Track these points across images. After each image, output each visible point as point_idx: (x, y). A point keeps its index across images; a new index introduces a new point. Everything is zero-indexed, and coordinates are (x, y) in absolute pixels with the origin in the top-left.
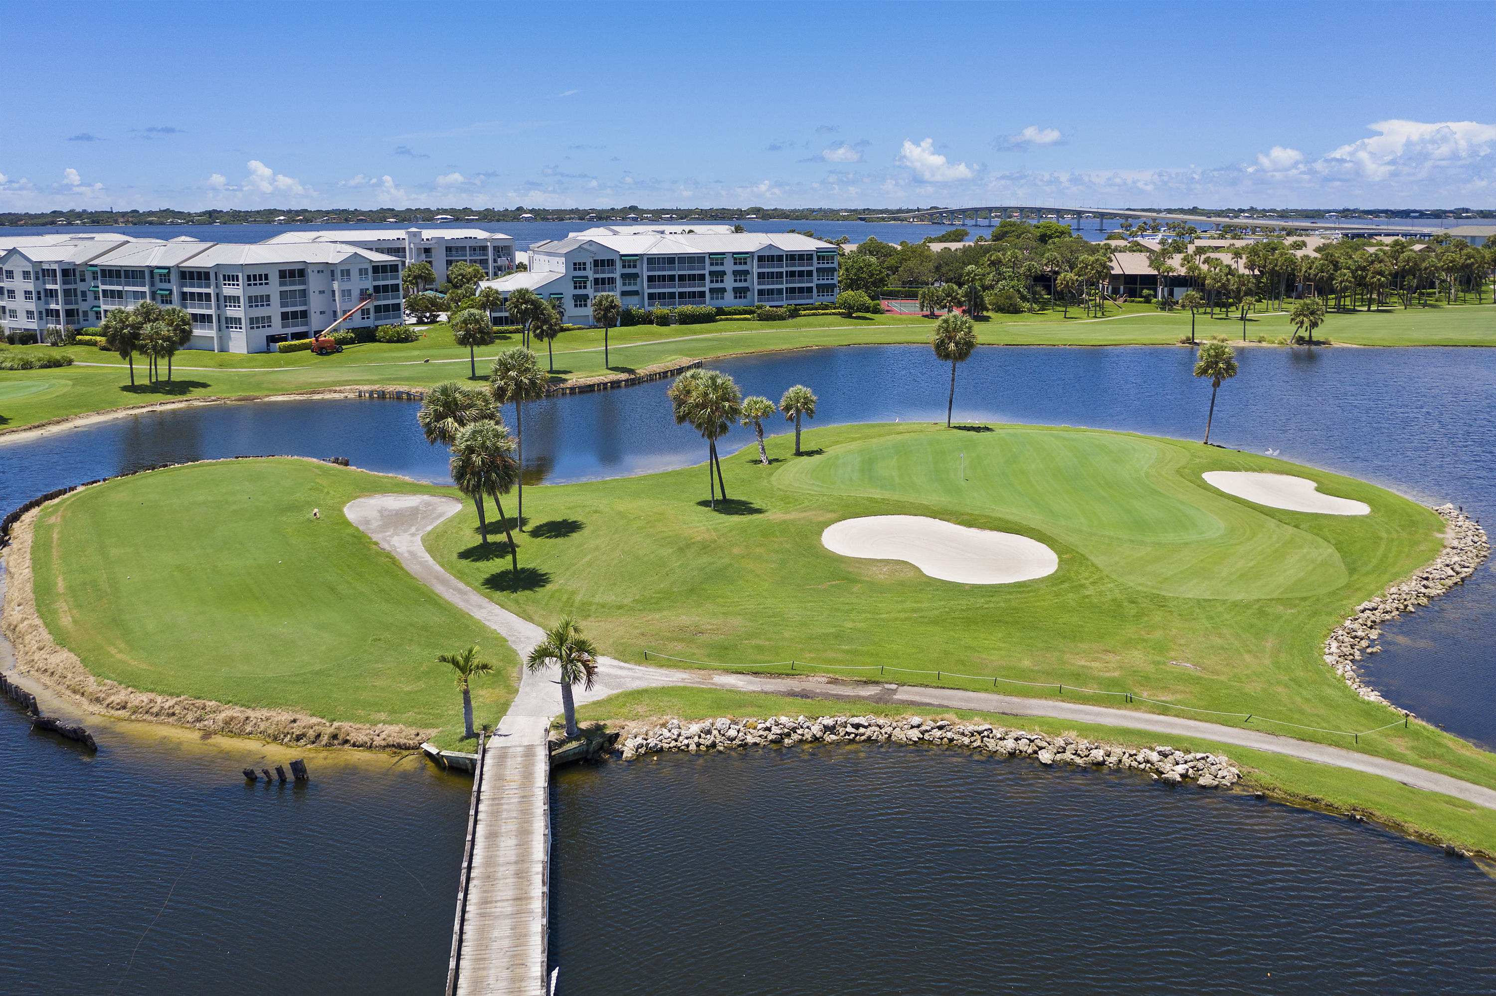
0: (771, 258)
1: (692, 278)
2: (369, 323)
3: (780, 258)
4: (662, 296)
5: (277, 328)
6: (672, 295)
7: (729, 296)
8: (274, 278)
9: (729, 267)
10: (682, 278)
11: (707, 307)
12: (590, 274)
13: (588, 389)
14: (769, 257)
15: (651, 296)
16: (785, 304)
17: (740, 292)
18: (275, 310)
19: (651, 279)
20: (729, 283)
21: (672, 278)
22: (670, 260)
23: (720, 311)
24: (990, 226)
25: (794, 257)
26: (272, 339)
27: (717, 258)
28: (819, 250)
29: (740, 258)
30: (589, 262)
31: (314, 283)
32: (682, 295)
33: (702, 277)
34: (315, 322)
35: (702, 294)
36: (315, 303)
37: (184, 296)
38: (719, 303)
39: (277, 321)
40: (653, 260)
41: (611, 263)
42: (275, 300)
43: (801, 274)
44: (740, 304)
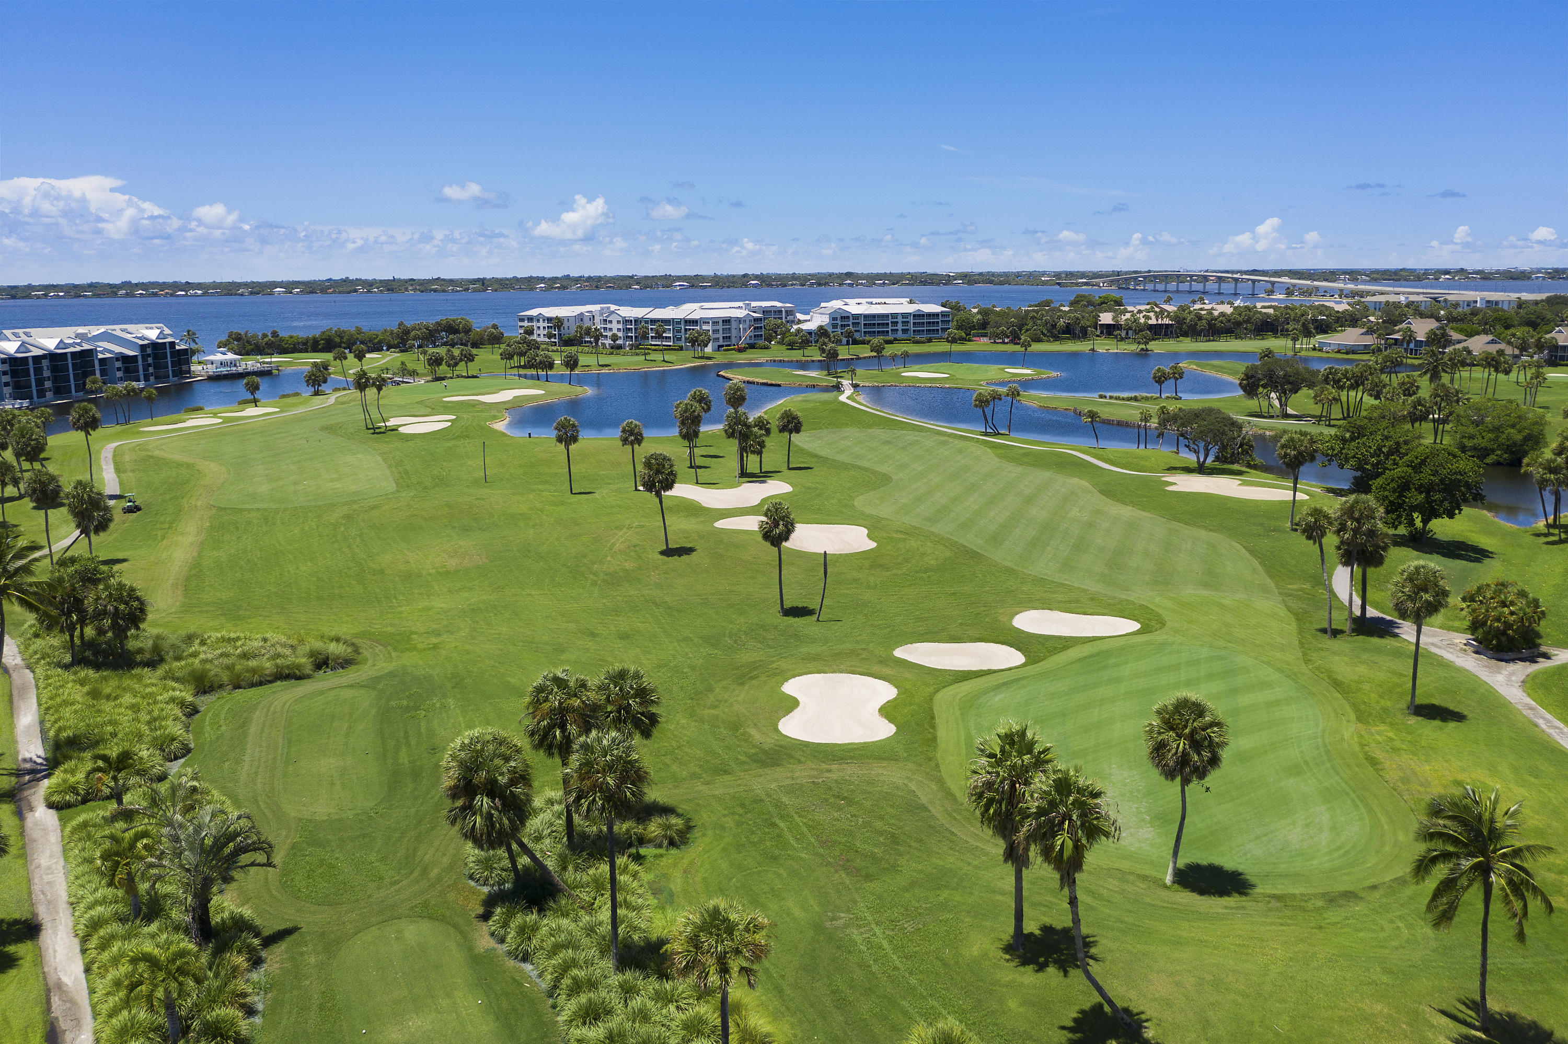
0: (919, 315)
1: (883, 324)
2: (752, 341)
3: (923, 315)
4: (870, 332)
5: (721, 343)
6: (874, 332)
7: (900, 333)
8: (721, 323)
9: (900, 319)
10: (879, 324)
11: (890, 338)
12: (839, 322)
13: (844, 360)
14: (918, 315)
15: (865, 332)
16: (925, 337)
17: (905, 331)
18: (720, 335)
19: (865, 325)
20: (900, 327)
21: (874, 324)
22: (874, 316)
23: (895, 339)
24: (1165, 291)
25: (930, 315)
26: (720, 346)
27: (894, 315)
28: (942, 312)
29: (905, 315)
30: (839, 317)
31: (734, 325)
32: (878, 332)
33: (888, 324)
34: (734, 341)
35: (888, 332)
36: (734, 333)
37: (686, 330)
38: (895, 336)
39: (721, 339)
40: (866, 316)
41: (848, 317)
42: (721, 331)
43: (933, 323)
44: (905, 336)
